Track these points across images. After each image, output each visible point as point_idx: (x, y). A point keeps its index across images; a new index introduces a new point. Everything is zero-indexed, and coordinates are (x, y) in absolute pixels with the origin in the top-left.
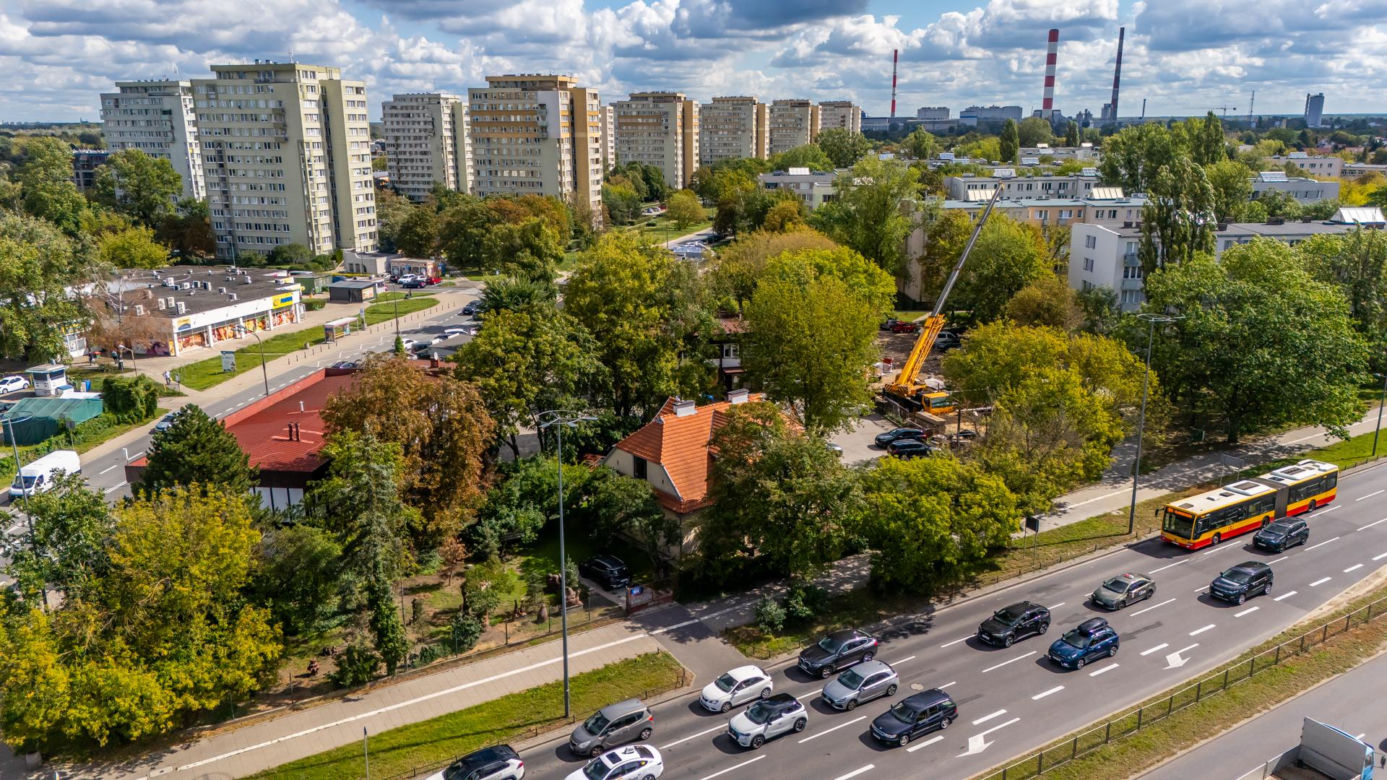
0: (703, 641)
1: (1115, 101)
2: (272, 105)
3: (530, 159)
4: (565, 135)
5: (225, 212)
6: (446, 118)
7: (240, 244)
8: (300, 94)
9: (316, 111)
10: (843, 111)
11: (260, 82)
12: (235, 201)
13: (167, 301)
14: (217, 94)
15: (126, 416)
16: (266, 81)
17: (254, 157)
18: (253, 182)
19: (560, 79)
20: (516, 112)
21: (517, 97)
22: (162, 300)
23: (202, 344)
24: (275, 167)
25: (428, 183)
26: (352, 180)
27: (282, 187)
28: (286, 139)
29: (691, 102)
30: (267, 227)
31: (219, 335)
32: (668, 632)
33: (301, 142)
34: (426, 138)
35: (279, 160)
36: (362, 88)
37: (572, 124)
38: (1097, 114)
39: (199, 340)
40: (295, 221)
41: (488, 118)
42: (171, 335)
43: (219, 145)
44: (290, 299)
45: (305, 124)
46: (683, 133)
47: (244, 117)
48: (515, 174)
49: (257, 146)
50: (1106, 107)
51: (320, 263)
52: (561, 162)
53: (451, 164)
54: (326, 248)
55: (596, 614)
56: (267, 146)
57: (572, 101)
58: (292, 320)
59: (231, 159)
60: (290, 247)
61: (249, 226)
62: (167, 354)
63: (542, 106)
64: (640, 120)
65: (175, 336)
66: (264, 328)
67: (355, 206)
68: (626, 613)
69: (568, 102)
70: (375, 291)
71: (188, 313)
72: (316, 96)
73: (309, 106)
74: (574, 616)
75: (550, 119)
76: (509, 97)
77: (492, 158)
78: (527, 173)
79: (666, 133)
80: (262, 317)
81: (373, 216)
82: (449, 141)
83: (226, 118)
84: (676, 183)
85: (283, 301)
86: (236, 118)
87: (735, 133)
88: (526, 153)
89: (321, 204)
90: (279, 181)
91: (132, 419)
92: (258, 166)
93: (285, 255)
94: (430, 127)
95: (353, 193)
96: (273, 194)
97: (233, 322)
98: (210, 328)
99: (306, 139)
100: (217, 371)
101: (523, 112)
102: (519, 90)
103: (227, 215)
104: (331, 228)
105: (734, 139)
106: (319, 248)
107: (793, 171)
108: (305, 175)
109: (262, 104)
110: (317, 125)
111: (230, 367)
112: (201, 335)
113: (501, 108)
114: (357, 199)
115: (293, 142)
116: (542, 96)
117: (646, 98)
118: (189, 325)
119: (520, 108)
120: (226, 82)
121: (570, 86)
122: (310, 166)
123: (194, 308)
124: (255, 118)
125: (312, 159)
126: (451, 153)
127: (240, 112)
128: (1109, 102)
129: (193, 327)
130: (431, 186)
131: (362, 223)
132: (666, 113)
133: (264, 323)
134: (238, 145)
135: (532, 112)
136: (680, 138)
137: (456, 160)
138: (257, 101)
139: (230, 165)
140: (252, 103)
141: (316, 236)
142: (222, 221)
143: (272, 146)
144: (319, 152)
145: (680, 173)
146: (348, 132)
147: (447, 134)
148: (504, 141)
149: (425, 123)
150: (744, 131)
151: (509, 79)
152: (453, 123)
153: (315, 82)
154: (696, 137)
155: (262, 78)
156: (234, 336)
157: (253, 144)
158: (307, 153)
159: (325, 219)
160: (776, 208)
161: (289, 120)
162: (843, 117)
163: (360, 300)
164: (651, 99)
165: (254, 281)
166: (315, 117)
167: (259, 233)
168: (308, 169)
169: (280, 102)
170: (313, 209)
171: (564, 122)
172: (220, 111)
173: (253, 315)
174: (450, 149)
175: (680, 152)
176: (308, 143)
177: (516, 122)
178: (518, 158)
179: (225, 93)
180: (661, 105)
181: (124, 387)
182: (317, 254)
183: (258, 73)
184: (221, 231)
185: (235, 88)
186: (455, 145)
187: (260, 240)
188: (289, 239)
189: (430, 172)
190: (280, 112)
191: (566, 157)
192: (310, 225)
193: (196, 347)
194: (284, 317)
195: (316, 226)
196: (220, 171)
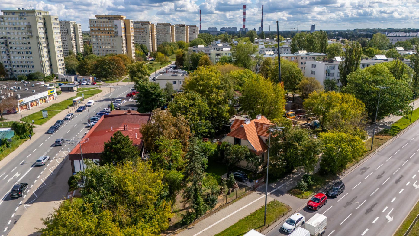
0: (284, 195)
1: (262, 26)
2: (26, 24)
3: (112, 42)
4: (123, 35)
5: (9, 61)
6: (72, 29)
7: (15, 73)
8: (37, 20)
9: (42, 26)
10: (194, 28)
11: (21, 16)
12: (12, 57)
13: (11, 94)
14: (4, 20)
15: (23, 136)
16: (23, 16)
17: (19, 42)
18: (19, 51)
19: (121, 16)
20: (107, 27)
21: (107, 22)
22: (9, 94)
23: (26, 109)
24: (28, 45)
25: (67, 51)
26: (56, 50)
27: (31, 53)
28: (32, 36)
29: (153, 25)
30: (25, 66)
31: (32, 105)
32: (271, 194)
33: (38, 37)
34: (65, 35)
35: (29, 43)
36: (57, 18)
37: (125, 31)
38: (257, 30)
39: (26, 107)
40: (37, 65)
41: (96, 29)
42: (17, 106)
43: (6, 38)
44: (53, 91)
45: (39, 31)
46: (151, 34)
47: (15, 28)
48: (107, 47)
49: (20, 38)
50: (260, 28)
51: (49, 79)
52: (122, 43)
53: (74, 44)
54: (48, 73)
55: (244, 190)
56: (25, 38)
57: (125, 24)
58: (53, 98)
59: (11, 43)
60: (36, 73)
61: (18, 66)
62: (16, 113)
63: (116, 25)
64: (137, 30)
65: (19, 106)
66: (45, 102)
67: (58, 59)
68: (254, 189)
69: (124, 24)
70: (77, 88)
71: (21, 98)
72: (42, 21)
73: (40, 25)
74: (238, 191)
75: (118, 30)
76: (104, 22)
77: (99, 42)
78: (111, 47)
79: (146, 34)
80: (44, 98)
81: (63, 62)
82: (73, 37)
83: (8, 29)
84: (150, 50)
85: (51, 92)
86: (12, 29)
87: (165, 34)
88: (110, 40)
89: (46, 58)
90: (30, 50)
91: (25, 137)
92: (22, 45)
93: (35, 76)
94: (67, 32)
95: (57, 54)
96: (27, 55)
97: (36, 100)
98: (29, 103)
99: (39, 36)
100: (41, 118)
101: (109, 27)
102: (107, 20)
103: (9, 63)
104: (49, 67)
105: (165, 36)
106: (46, 73)
107: (199, 46)
108: (39, 49)
109: (22, 24)
110: (43, 31)
111: (46, 116)
112: (26, 105)
113: (101, 26)
114: (58, 56)
115: (34, 37)
116: (116, 22)
117: (139, 23)
118: (23, 102)
119: (108, 26)
120: (7, 16)
121: (124, 19)
122: (41, 45)
123: (23, 96)
124: (19, 28)
125: (42, 43)
126: (74, 41)
127: (13, 26)
128: (261, 26)
129: (24, 102)
130: (68, 52)
131: (60, 65)
132: (146, 28)
133: (45, 100)
134: (13, 38)
135: (112, 27)
136: (150, 36)
137: (76, 43)
138: (20, 23)
139: (10, 45)
140: (18, 24)
141: (44, 69)
142: (7, 65)
143: (26, 38)
144: (44, 40)
145: (151, 47)
146: (54, 33)
147: (72, 34)
148: (103, 36)
149: (65, 30)
150: (168, 34)
151: (103, 16)
152: (74, 30)
153: (41, 16)
154: (155, 36)
155: (21, 15)
156: (36, 105)
157: (19, 37)
158: (40, 41)
159: (47, 64)
160: (202, 58)
161: (33, 29)
162: (194, 30)
163: (73, 91)
164: (140, 23)
165: (35, 86)
166: (42, 28)
167: (22, 69)
168: (41, 46)
169: (29, 23)
170: (43, 60)
171: (123, 30)
172: (5, 26)
173: (42, 98)
174: (74, 39)
175: (151, 40)
176: (40, 37)
177: (106, 30)
178: (108, 42)
179: (7, 19)
180: (144, 25)
181: (21, 125)
182: (45, 76)
183: (20, 13)
184: (8, 68)
185: (11, 18)
186: (75, 38)
187: (23, 71)
188: (34, 71)
189: (67, 47)
190: (29, 27)
191: (124, 42)
192: (42, 66)
193: (25, 110)
194: (51, 98)
195: (44, 66)
196: (6, 47)
